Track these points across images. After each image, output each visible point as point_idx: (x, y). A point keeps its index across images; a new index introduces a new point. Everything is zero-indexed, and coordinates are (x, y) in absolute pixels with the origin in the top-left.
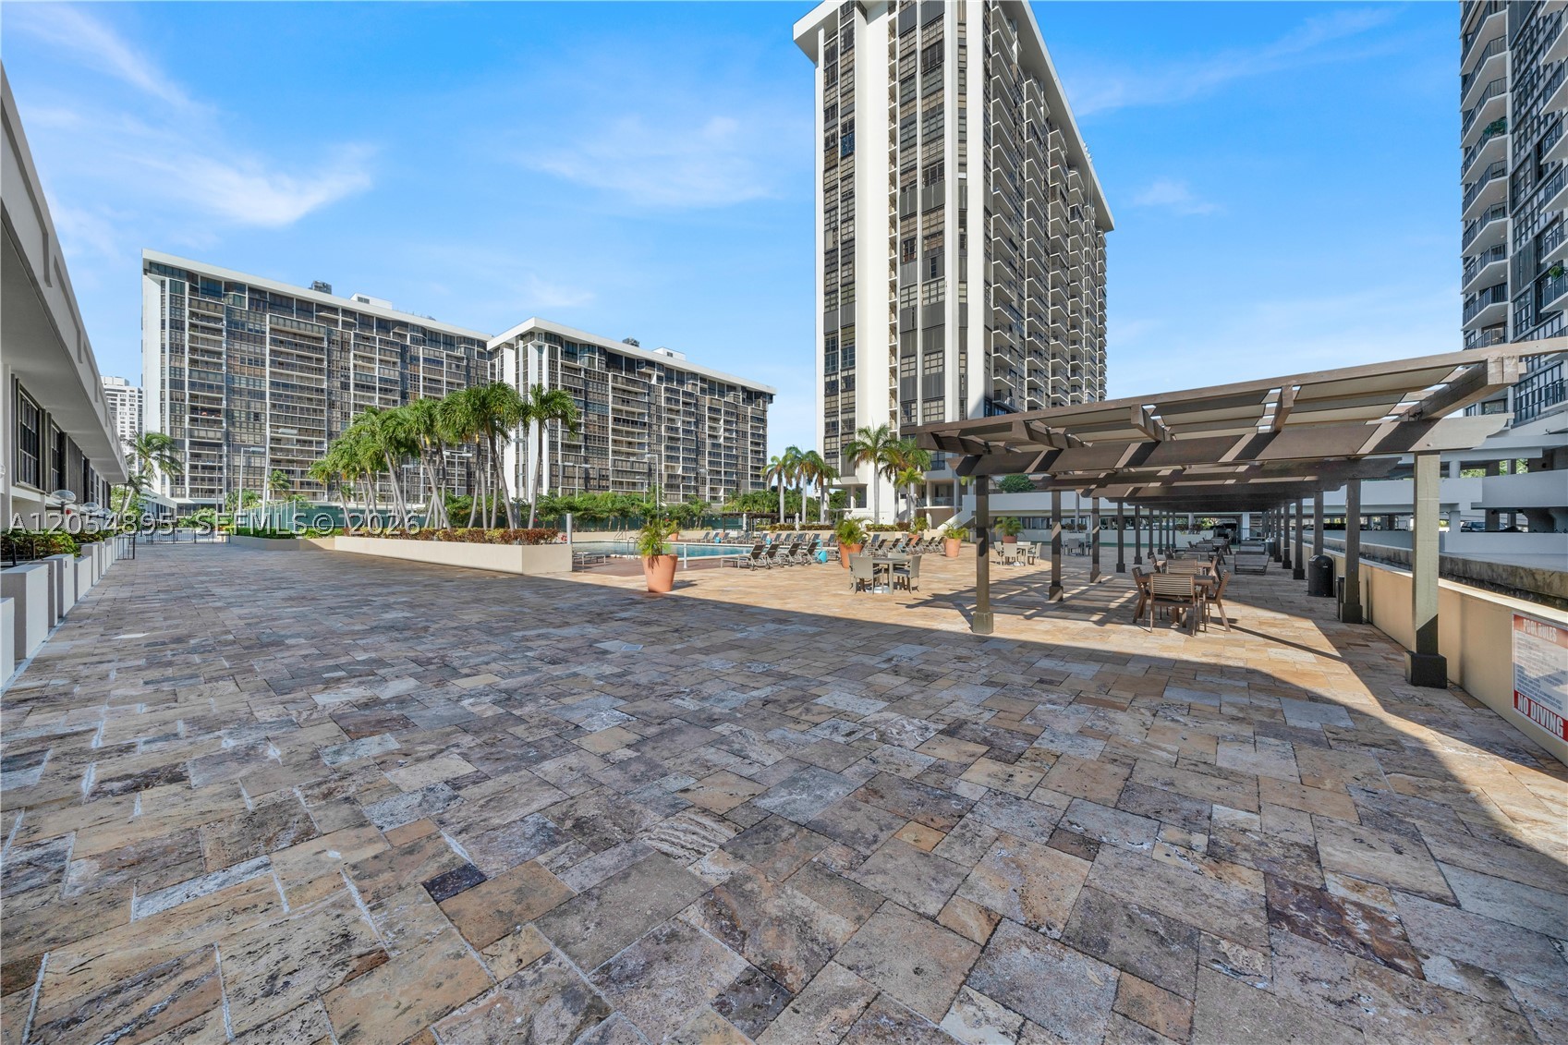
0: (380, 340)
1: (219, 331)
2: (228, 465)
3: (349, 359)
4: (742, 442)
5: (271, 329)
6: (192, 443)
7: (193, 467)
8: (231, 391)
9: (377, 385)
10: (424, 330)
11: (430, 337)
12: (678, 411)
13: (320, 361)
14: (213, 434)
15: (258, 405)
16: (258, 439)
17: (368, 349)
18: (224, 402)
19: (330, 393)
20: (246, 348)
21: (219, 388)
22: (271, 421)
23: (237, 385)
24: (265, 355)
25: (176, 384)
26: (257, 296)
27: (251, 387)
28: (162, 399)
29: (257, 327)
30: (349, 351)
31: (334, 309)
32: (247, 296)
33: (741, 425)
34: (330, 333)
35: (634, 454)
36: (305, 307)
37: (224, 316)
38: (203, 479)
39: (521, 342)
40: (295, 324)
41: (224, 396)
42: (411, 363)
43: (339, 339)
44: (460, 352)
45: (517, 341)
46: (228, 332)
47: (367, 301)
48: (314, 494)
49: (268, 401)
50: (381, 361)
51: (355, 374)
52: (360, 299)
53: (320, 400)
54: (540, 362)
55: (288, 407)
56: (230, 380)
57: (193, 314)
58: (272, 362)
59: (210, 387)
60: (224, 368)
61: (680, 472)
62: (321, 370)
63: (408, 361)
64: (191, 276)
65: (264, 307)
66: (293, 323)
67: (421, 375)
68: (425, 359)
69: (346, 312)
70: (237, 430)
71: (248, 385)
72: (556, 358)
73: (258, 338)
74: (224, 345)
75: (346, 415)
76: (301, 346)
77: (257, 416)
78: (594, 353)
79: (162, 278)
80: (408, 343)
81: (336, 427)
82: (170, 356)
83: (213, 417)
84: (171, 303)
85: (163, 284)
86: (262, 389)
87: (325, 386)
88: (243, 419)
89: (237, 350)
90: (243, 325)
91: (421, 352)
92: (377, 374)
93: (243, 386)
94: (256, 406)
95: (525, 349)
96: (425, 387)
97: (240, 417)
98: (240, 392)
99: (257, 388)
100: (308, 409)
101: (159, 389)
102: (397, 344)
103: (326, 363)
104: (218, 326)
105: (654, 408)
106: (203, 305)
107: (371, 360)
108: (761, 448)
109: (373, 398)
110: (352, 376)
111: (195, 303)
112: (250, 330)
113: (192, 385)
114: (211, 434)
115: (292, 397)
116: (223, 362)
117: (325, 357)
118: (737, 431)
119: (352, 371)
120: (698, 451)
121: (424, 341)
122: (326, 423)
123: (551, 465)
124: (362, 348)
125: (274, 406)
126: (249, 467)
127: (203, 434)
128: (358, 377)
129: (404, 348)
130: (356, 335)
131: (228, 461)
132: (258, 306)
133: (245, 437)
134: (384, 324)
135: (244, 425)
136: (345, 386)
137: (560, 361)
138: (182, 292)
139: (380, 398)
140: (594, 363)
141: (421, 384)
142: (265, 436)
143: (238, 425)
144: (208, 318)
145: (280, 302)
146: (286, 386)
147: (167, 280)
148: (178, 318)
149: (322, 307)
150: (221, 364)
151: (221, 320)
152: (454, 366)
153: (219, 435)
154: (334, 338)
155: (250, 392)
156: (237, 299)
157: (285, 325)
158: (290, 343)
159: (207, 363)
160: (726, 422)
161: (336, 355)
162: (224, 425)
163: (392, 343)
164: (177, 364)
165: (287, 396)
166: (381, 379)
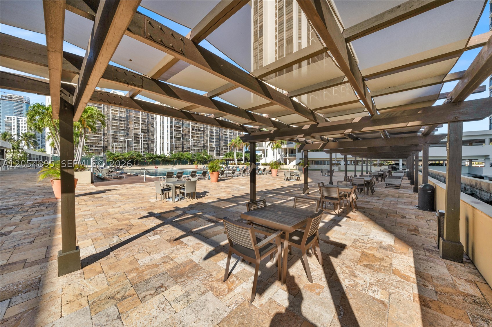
3: (110, 111)
12: (213, 126)
17: (116, 108)
35: (199, 140)
42: (130, 112)
67: (133, 116)
92: (119, 115)
105: (205, 125)
110: (111, 116)
117: (102, 110)
118: (233, 133)
119: (111, 114)
120: (220, 139)
122: (103, 130)
124: (114, 107)
128: (113, 116)
136: (109, 119)
139: (120, 123)
141: (133, 118)
160: (230, 130)
161: (106, 109)
166: (120, 117)
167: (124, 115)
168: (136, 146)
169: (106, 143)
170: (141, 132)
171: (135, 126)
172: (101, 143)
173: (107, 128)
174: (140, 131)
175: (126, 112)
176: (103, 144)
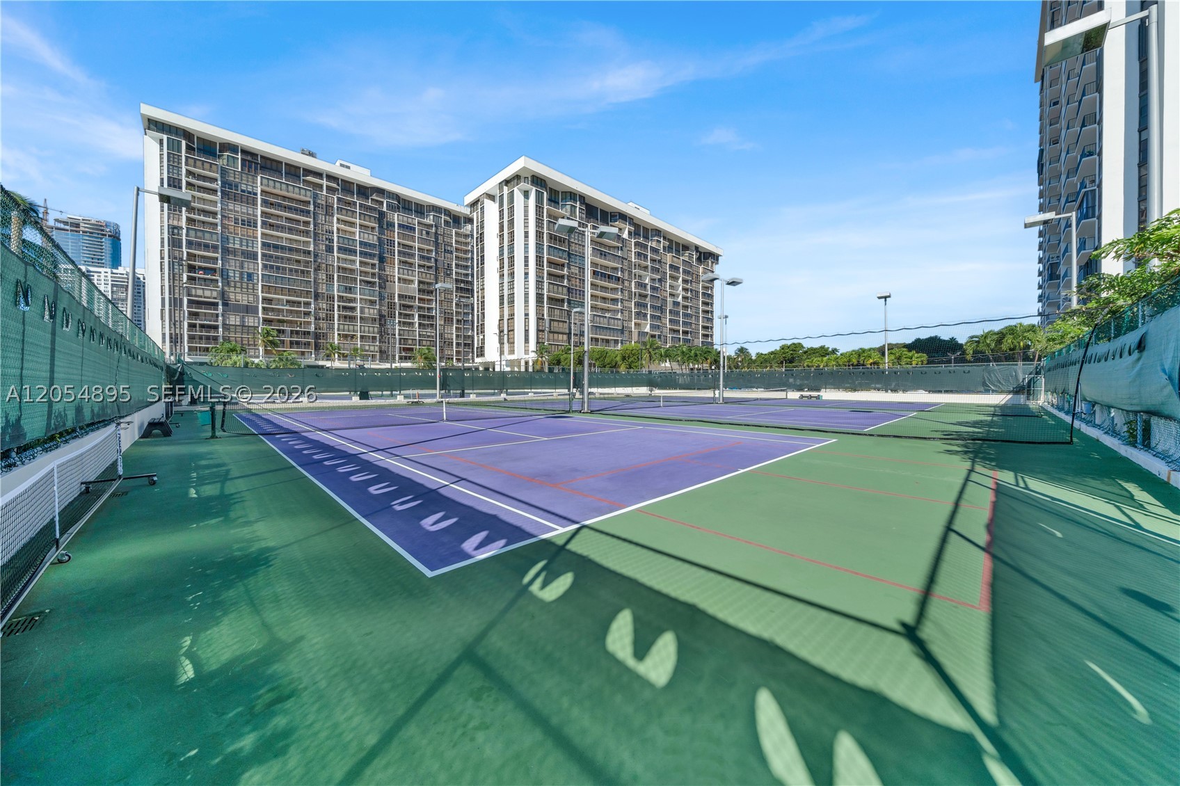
0: (361, 205)
1: (214, 191)
2: (224, 324)
3: (333, 223)
4: (694, 301)
5: (262, 191)
6: (190, 302)
7: (192, 326)
8: (226, 251)
9: (358, 248)
10: (397, 197)
11: (404, 204)
12: (646, 267)
13: (306, 223)
14: (209, 294)
15: (251, 266)
16: (251, 299)
17: (350, 213)
18: (220, 262)
19: (316, 256)
20: (239, 209)
21: (215, 248)
22: (262, 281)
23: (231, 245)
24: (257, 216)
25: (175, 243)
26: (249, 158)
27: (244, 248)
28: (162, 258)
29: (250, 189)
30: (332, 215)
31: (318, 174)
32: (239, 157)
33: (694, 284)
34: (315, 196)
35: (608, 310)
36: (294, 171)
37: (218, 176)
38: (201, 338)
39: (505, 188)
40: (284, 186)
41: (219, 256)
42: (387, 229)
43: (324, 203)
44: (429, 220)
45: (501, 189)
46: (222, 192)
47: (348, 167)
48: (303, 353)
49: (260, 261)
50: (361, 226)
51: (338, 237)
52: (342, 165)
53: (308, 262)
54: (526, 207)
55: (278, 268)
56: (225, 239)
57: (189, 173)
58: (264, 223)
59: (206, 247)
60: (219, 228)
61: (647, 329)
62: (306, 233)
63: (385, 226)
64: (188, 135)
65: (256, 169)
66: (282, 186)
67: (396, 240)
68: (400, 225)
69: (331, 177)
70: (232, 289)
71: (241, 245)
72: (542, 204)
73: (249, 199)
74: (219, 205)
75: (330, 278)
76: (290, 209)
77: (250, 276)
78: (575, 201)
79: (160, 135)
80: (385, 209)
81: (323, 289)
82: (169, 214)
83: (209, 276)
84: (168, 161)
85: (161, 142)
86: (255, 250)
87: (311, 249)
88: (237, 279)
89: (231, 210)
90: (236, 186)
91: (396, 218)
92: (357, 238)
93: (237, 246)
94: (249, 267)
95: (511, 195)
96: (399, 252)
97: (234, 277)
98: (234, 252)
99: (250, 249)
100: (296, 271)
101: (159, 248)
102: (375, 209)
103: (312, 226)
104: (213, 186)
105: (626, 263)
106: (199, 163)
107: (352, 224)
108: (709, 308)
109: (354, 261)
110: (335, 239)
111: (191, 161)
112: (243, 191)
113: (190, 243)
114: (207, 293)
115: (282, 258)
116: (218, 221)
117: (312, 220)
118: (691, 291)
119: (335, 235)
120: (661, 309)
121: (398, 208)
122: (312, 283)
123: (538, 318)
124: (344, 212)
125: (265, 266)
126: (243, 326)
127: (200, 292)
128: (341, 240)
129: (382, 214)
130: (339, 199)
131: (224, 320)
132: (250, 167)
133: (239, 297)
134: (364, 191)
135: (238, 285)
136: (330, 249)
137: (545, 207)
138: (179, 150)
139: (361, 262)
140: (575, 212)
141: (396, 248)
142: (258, 296)
143: (232, 284)
144: (205, 178)
145: (270, 165)
146: (276, 247)
147: (165, 137)
148: (175, 176)
149: (308, 172)
150: (216, 225)
151: (216, 180)
152: (424, 232)
153: (215, 294)
154: (319, 201)
155: (243, 253)
156: (231, 159)
157: (274, 187)
158: (280, 205)
159: (203, 222)
160: (685, 281)
161: (321, 219)
162: (220, 284)
163: (371, 209)
164: (175, 223)
165: (277, 257)
166: (361, 243)
167: (371, 236)
168: (406, 332)
169: (323, 324)
170: (419, 290)
171: (401, 270)
172: (309, 323)
173: (324, 278)
174: (415, 288)
175: (377, 229)
176: (313, 326)
